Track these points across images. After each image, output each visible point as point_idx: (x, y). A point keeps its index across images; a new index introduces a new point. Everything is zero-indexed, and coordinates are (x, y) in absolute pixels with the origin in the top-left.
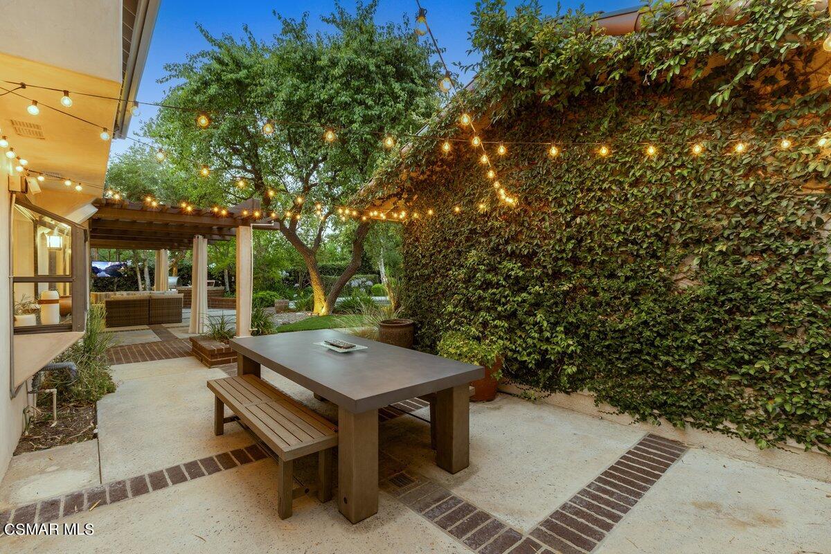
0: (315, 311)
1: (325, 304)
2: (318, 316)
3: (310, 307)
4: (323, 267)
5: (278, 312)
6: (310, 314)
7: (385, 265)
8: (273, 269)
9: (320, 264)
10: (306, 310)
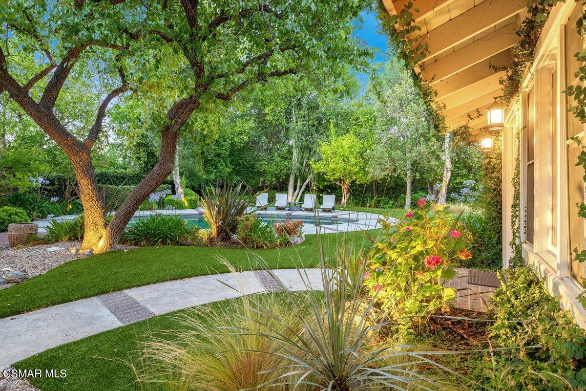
0: (85, 244)
1: (104, 233)
2: (91, 256)
3: (76, 234)
4: (102, 175)
5: (13, 245)
6: (74, 251)
7: (181, 174)
8: (17, 174)
9: (98, 171)
10: (70, 239)
